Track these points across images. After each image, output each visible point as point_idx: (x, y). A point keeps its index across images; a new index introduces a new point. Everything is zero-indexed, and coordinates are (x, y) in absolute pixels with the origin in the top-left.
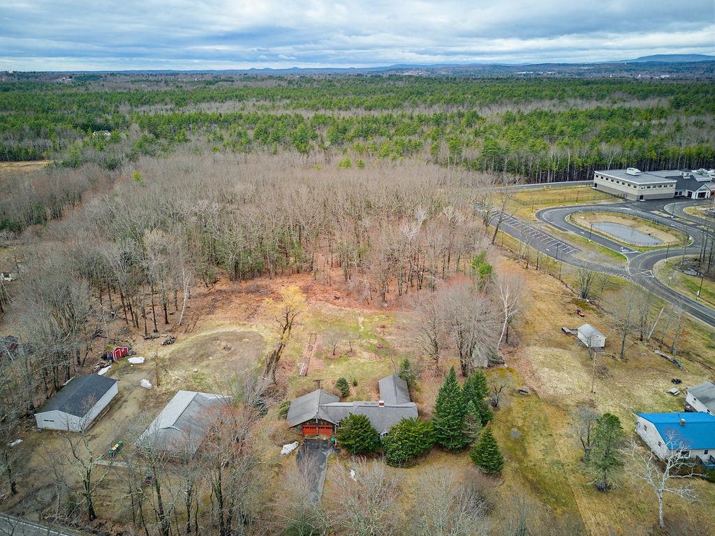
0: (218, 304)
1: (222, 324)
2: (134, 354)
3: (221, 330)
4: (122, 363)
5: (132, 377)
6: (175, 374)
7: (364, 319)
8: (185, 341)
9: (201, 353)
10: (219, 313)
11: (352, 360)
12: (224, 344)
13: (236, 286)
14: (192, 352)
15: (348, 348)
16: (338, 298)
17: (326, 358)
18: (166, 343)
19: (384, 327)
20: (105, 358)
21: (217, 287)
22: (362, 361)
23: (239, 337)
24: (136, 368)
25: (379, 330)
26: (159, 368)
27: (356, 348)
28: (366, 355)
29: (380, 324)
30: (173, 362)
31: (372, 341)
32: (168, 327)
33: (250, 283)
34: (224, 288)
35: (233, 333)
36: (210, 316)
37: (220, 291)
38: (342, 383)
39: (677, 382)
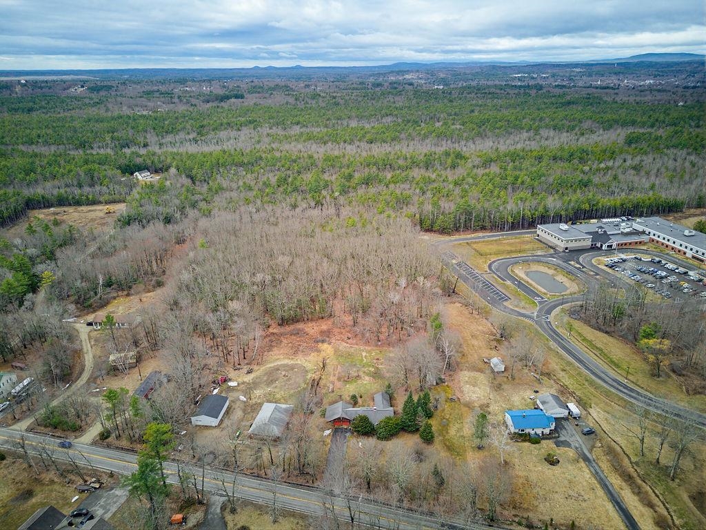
0: (274, 344)
1: (278, 358)
2: (230, 380)
3: (279, 363)
4: (224, 386)
5: (232, 396)
6: (258, 392)
7: (365, 353)
8: (259, 371)
9: (271, 378)
10: (275, 351)
11: (359, 382)
12: (283, 373)
13: (282, 330)
14: (265, 378)
15: (356, 374)
16: (349, 339)
17: (345, 381)
18: (249, 372)
19: (378, 359)
20: (214, 382)
21: (271, 330)
22: (365, 382)
23: (292, 368)
24: (234, 389)
25: (375, 361)
26: (249, 389)
27: (361, 374)
28: (367, 378)
29: (376, 358)
30: (255, 385)
31: (370, 369)
32: (246, 361)
33: (292, 327)
34: (275, 331)
35: (287, 365)
36: (270, 353)
37: (273, 334)
38: (354, 397)
39: (537, 392)
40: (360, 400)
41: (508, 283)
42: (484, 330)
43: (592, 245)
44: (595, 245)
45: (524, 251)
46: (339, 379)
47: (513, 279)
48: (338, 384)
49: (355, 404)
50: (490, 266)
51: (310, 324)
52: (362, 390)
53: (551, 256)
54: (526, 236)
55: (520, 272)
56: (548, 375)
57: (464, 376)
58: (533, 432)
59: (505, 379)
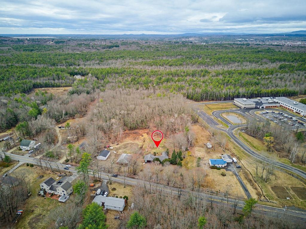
0: (127, 136)
1: (128, 141)
2: (111, 147)
3: (129, 142)
4: (109, 148)
5: (111, 151)
6: (120, 151)
8: (121, 144)
9: (125, 147)
10: (127, 138)
11: (157, 149)
12: (130, 145)
13: (130, 132)
14: (123, 146)
18: (117, 145)
20: (105, 147)
21: (126, 132)
23: (133, 144)
24: (112, 149)
25: (164, 143)
26: (117, 150)
28: (160, 148)
30: (120, 148)
31: (162, 145)
32: (116, 141)
33: (134, 131)
34: (127, 132)
35: (131, 143)
36: (125, 139)
37: (127, 133)
38: (155, 153)
39: (223, 154)
40: (157, 154)
41: (219, 119)
42: (207, 134)
43: (256, 107)
44: (257, 107)
45: (228, 108)
46: (150, 148)
47: (221, 118)
48: (150, 149)
49: (155, 155)
50: (213, 113)
51: (141, 131)
52: (158, 152)
53: (238, 110)
54: (230, 103)
55: (224, 115)
56: (228, 150)
57: (196, 149)
58: (218, 166)
59: (212, 150)
